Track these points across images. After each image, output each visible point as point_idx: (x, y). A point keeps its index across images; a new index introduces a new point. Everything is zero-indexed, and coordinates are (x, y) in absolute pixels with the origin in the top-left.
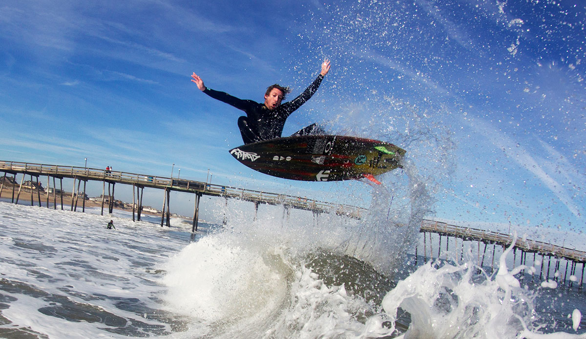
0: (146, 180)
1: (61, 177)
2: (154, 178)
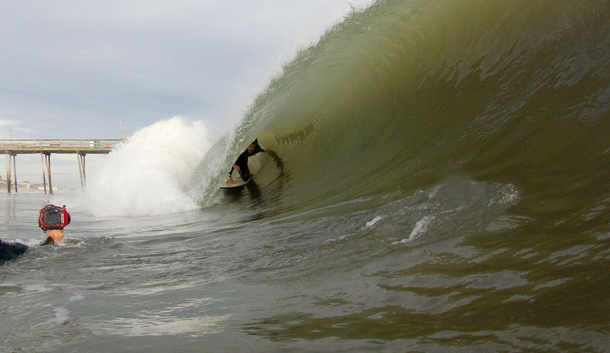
2: (100, 142)
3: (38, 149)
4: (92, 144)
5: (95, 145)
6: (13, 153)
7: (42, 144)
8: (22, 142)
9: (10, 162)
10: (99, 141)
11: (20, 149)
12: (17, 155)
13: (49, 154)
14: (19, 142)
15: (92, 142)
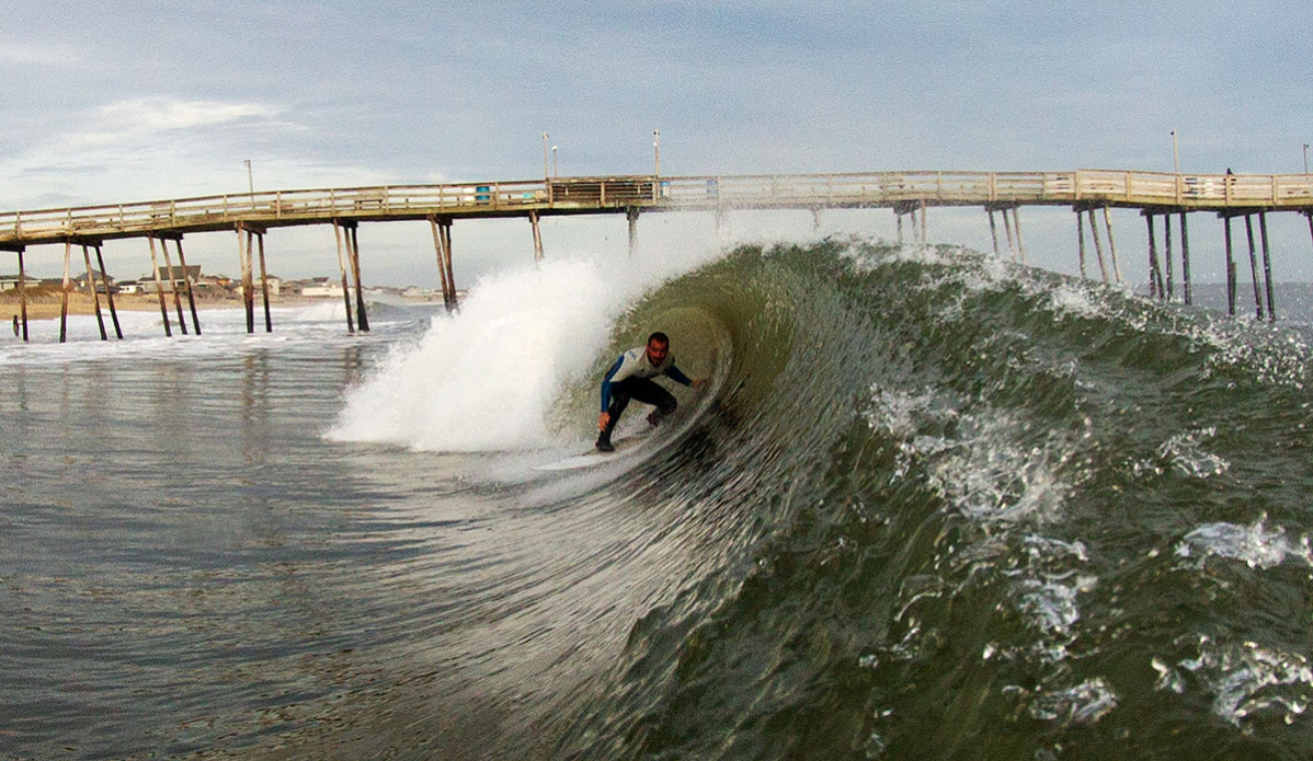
0: (472, 199)
1: (176, 234)
2: (492, 188)
3: (328, 215)
4: (471, 195)
5: (477, 198)
6: (257, 228)
7: (336, 198)
8: (284, 197)
9: (249, 250)
10: (487, 186)
11: (279, 216)
12: (268, 229)
13: (354, 226)
14: (274, 197)
15: (472, 190)
